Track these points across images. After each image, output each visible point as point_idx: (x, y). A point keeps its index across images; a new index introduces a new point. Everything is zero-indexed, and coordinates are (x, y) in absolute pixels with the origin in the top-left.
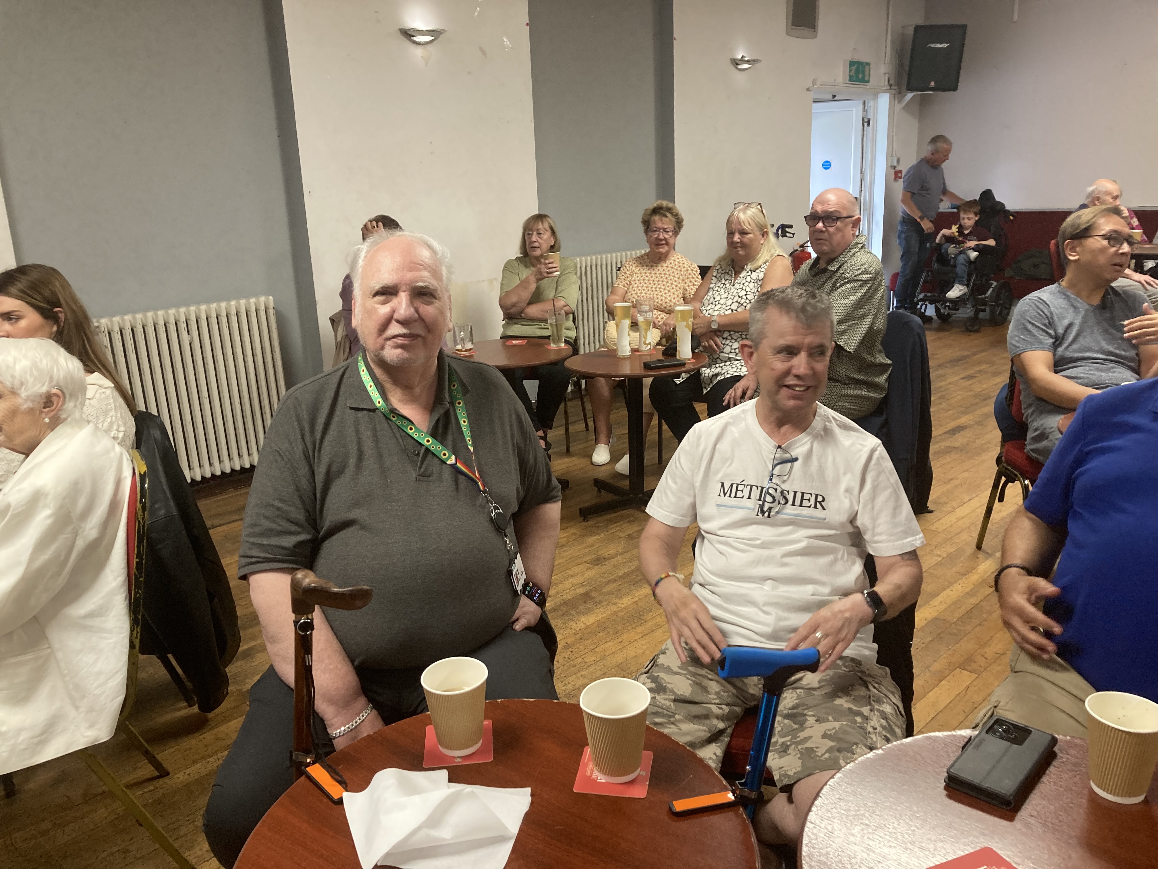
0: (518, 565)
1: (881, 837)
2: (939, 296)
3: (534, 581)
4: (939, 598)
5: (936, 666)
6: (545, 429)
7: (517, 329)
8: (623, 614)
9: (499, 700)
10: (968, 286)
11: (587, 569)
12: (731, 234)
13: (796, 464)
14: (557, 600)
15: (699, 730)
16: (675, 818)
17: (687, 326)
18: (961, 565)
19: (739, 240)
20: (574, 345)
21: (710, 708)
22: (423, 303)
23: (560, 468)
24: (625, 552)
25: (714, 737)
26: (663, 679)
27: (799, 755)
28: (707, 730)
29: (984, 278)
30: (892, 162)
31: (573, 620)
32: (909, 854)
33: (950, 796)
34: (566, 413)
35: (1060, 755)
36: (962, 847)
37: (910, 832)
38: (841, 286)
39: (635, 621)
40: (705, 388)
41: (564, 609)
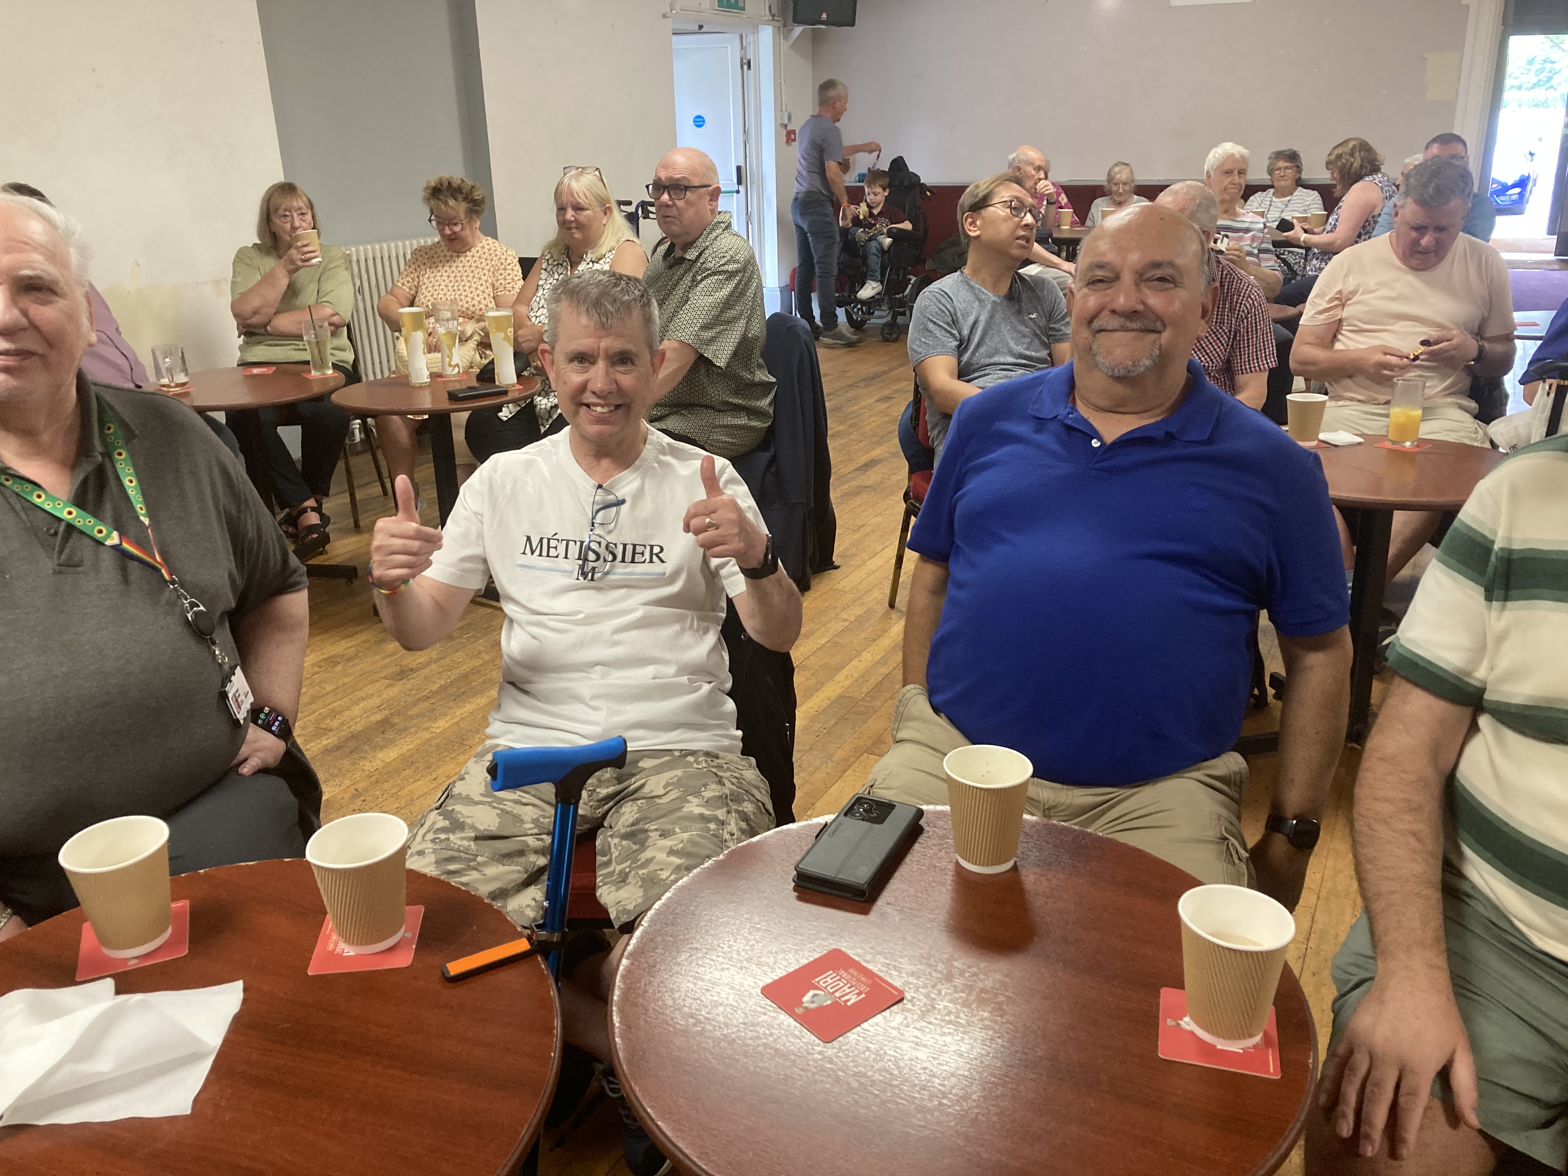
0: (238, 683)
1: (713, 960)
2: (850, 296)
3: (271, 704)
4: (845, 672)
5: (840, 755)
6: (318, 497)
7: (261, 352)
8: (438, 740)
9: (202, 871)
10: (882, 282)
11: (387, 687)
12: (561, 209)
13: (624, 508)
14: (343, 734)
15: (514, 872)
16: (450, 984)
17: (506, 338)
18: (872, 628)
19: (573, 219)
20: (352, 375)
21: (525, 841)
22: (35, 302)
23: (346, 550)
24: (441, 659)
25: (531, 880)
26: (460, 813)
27: (640, 883)
28: (522, 869)
29: (901, 272)
30: (782, 119)
31: (365, 758)
32: (744, 974)
33: (800, 898)
34: (348, 470)
35: (926, 828)
36: (807, 953)
37: (748, 948)
38: (702, 280)
39: (455, 748)
40: (543, 425)
41: (352, 744)
